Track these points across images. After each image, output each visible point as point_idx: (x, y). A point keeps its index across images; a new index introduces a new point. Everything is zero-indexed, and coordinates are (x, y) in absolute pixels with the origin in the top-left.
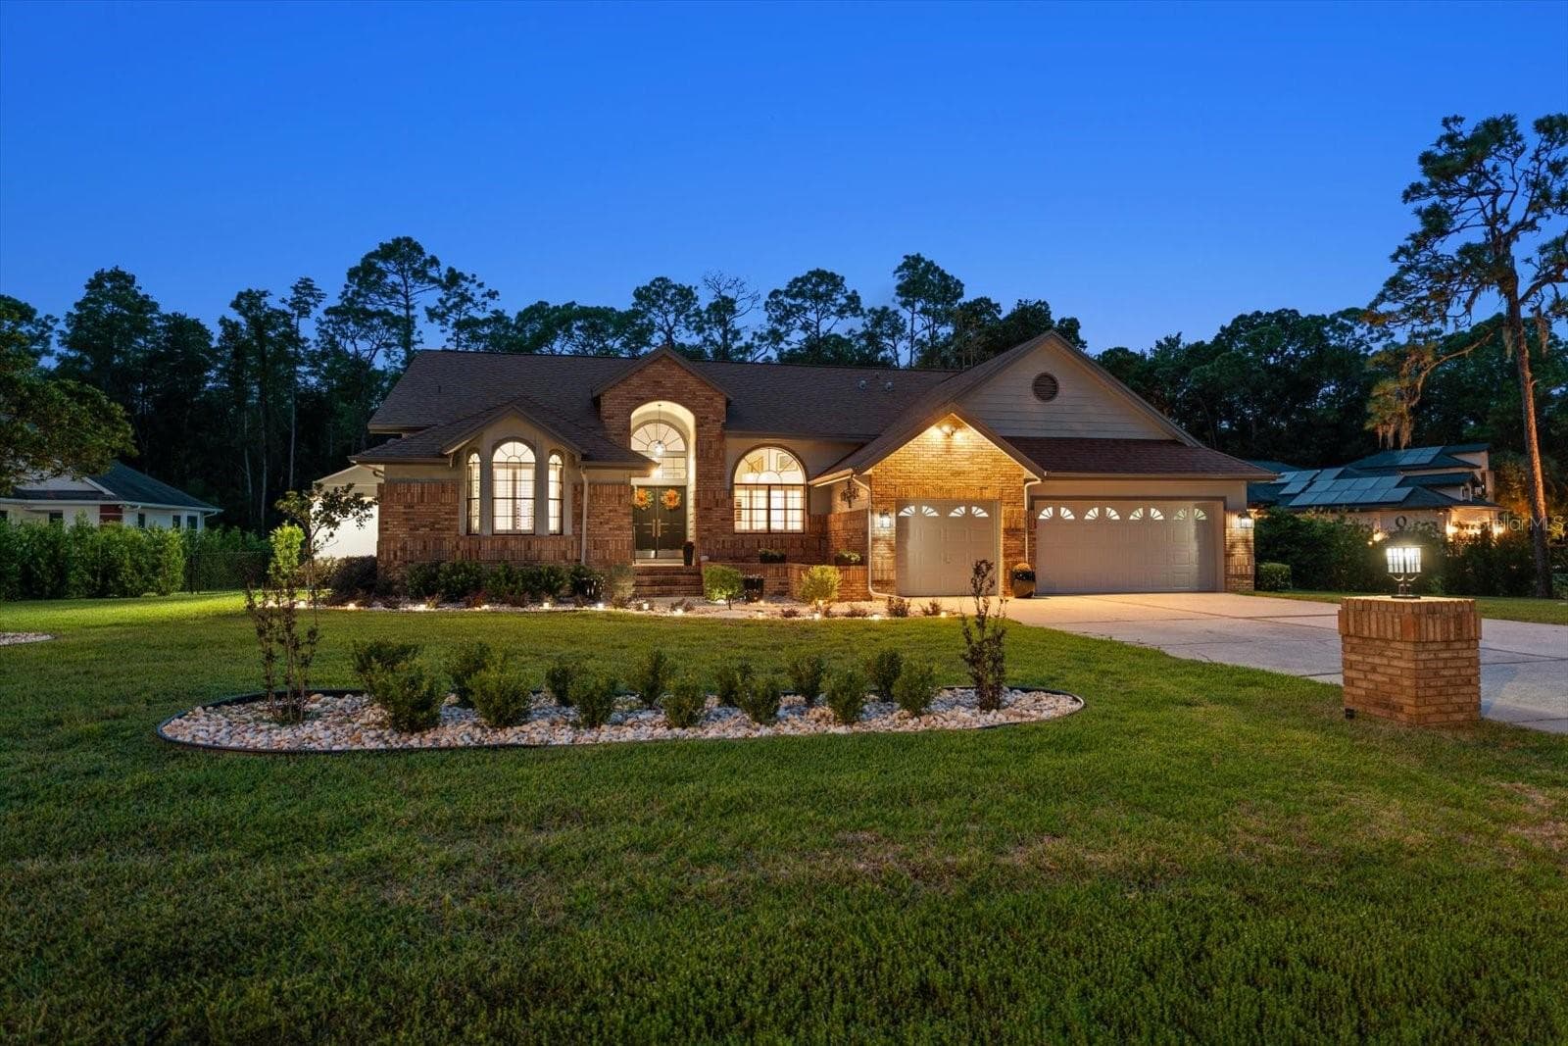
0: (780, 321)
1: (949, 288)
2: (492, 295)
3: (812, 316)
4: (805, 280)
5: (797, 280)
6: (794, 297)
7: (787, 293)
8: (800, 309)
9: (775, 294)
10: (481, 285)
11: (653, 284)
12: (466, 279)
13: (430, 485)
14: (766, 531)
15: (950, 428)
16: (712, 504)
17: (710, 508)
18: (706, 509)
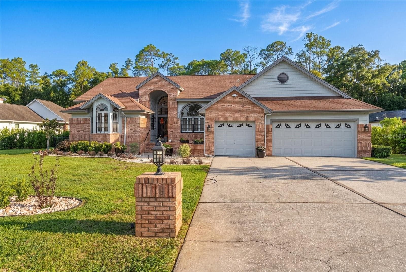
0: (265, 59)
1: (324, 43)
2: (176, 59)
4: (272, 45)
5: (269, 45)
6: (268, 51)
7: (267, 50)
8: (272, 55)
9: (262, 50)
10: (173, 56)
12: (169, 55)
13: (82, 118)
14: (192, 132)
15: (235, 95)
16: (173, 123)
17: (173, 124)
18: (171, 124)
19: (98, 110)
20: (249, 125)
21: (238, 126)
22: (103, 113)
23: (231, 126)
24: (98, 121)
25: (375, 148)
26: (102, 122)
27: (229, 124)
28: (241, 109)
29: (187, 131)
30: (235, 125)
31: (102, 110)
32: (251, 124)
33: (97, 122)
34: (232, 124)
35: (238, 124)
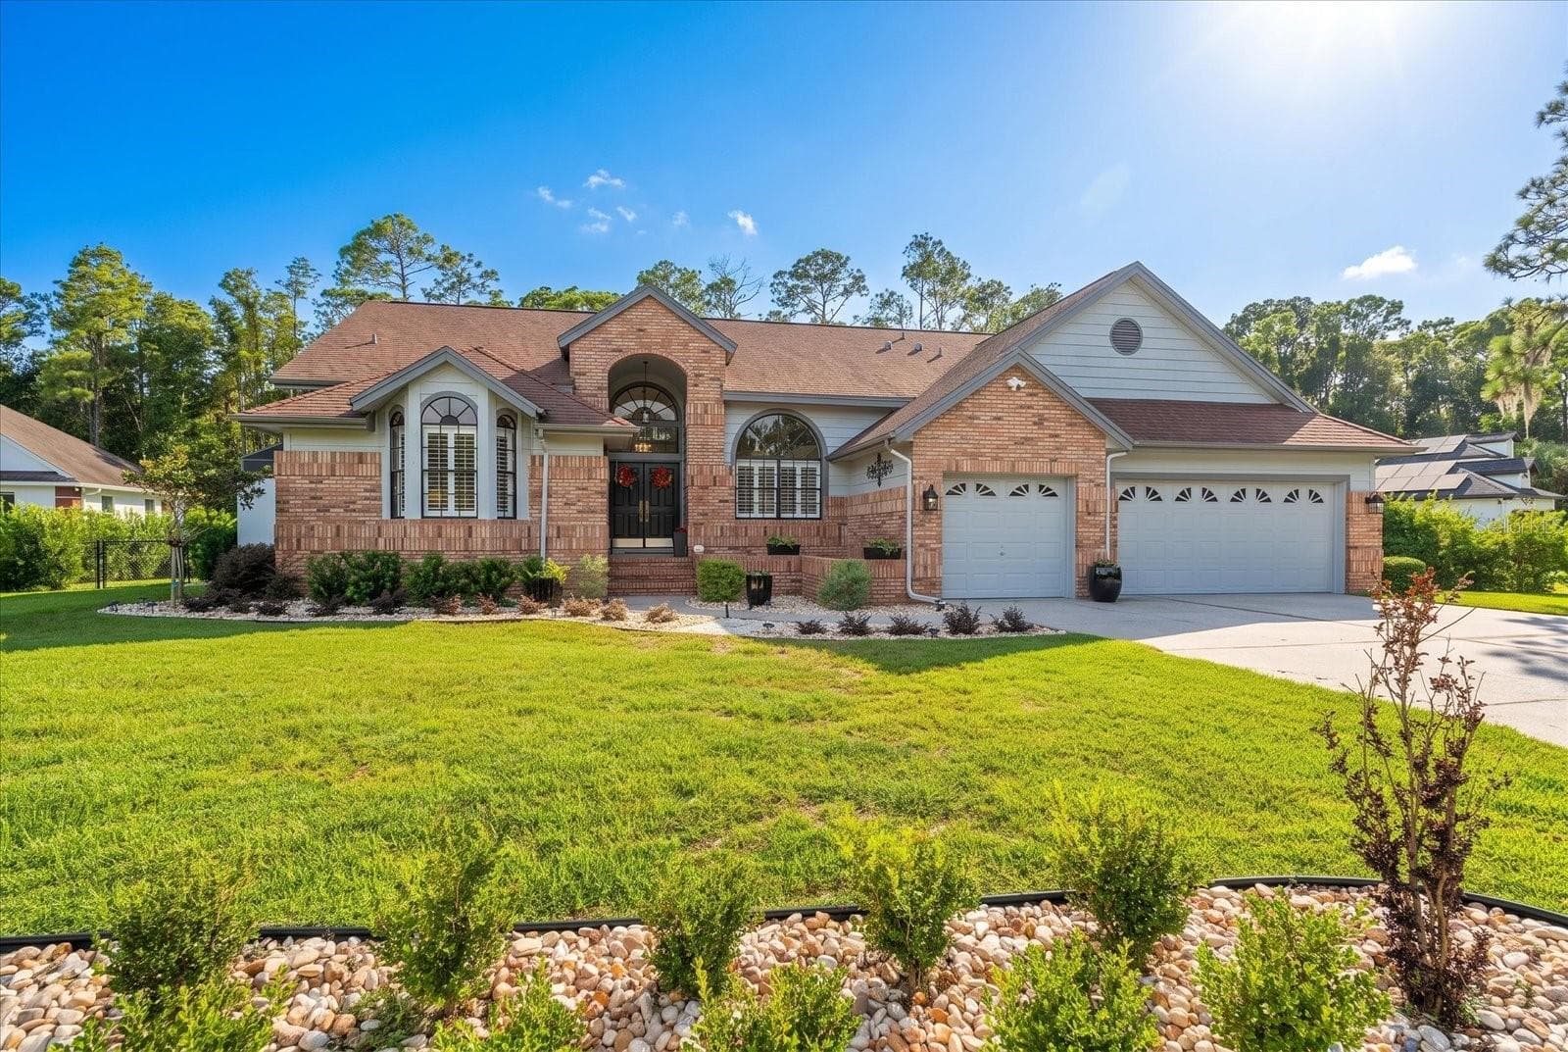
0: (783, 302)
1: (956, 270)
2: (489, 275)
3: (817, 296)
4: (809, 261)
5: (801, 261)
6: (799, 277)
7: (792, 275)
8: (806, 290)
9: (779, 275)
11: (656, 268)
12: (462, 258)
13: (343, 454)
14: (774, 515)
15: (1014, 382)
16: (709, 482)
17: (707, 488)
18: (702, 488)
19: (430, 415)
20: (1048, 489)
21: (1013, 494)
22: (451, 432)
23: (992, 494)
24: (426, 467)
25: (1390, 567)
26: (445, 472)
27: (984, 484)
28: (1034, 432)
29: (756, 514)
30: (1002, 489)
31: (450, 420)
32: (1055, 487)
33: (423, 471)
34: (992, 487)
35: (1013, 487)
